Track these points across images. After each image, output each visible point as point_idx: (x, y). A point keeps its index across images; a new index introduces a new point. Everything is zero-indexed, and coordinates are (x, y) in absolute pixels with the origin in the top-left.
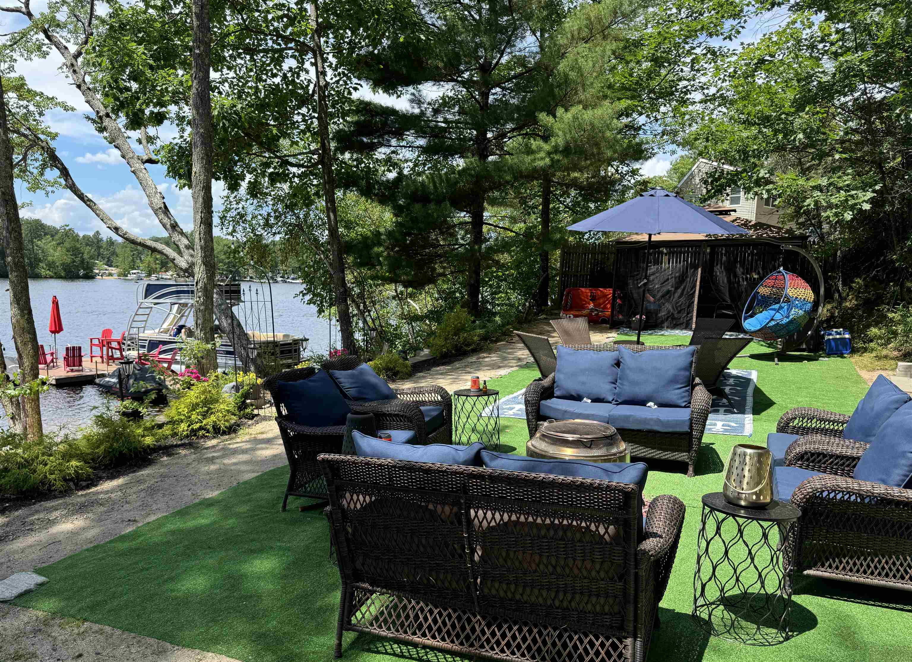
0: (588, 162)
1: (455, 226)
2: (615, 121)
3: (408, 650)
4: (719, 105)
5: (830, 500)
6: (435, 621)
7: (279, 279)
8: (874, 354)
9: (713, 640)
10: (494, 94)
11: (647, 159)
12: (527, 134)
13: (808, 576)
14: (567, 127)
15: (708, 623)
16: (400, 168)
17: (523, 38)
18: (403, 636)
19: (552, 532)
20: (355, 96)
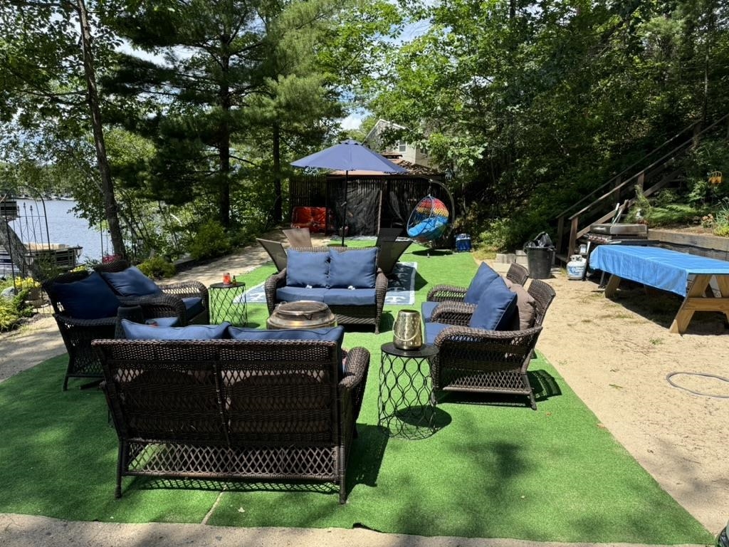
0: (304, 116)
1: (206, 157)
2: (320, 87)
3: (177, 482)
4: (390, 83)
5: (455, 341)
6: (197, 458)
7: (54, 197)
8: (484, 249)
9: (390, 441)
10: (232, 59)
11: (344, 117)
12: (259, 92)
13: (446, 391)
14: (287, 90)
15: (387, 430)
16: (159, 110)
17: (253, 19)
18: (172, 472)
19: (281, 381)
20: (117, 50)
